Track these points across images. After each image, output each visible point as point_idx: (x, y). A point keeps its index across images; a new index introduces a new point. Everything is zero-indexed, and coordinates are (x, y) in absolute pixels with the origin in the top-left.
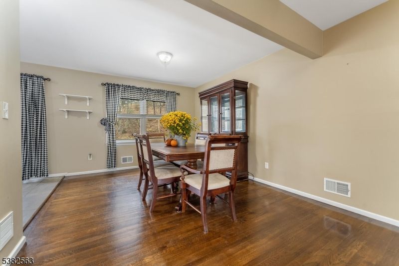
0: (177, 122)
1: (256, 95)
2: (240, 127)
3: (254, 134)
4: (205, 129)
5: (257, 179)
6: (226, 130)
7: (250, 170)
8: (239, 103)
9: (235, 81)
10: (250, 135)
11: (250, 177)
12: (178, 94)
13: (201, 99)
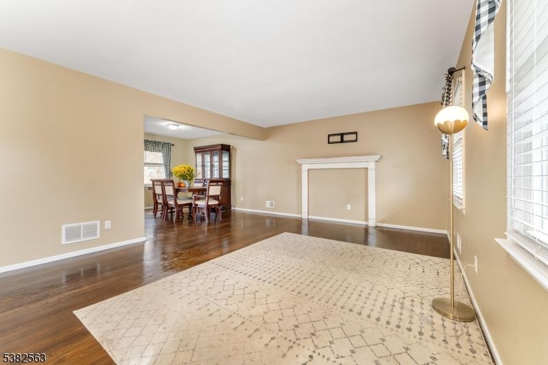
0: (186, 172)
1: (235, 154)
2: (226, 175)
3: (235, 180)
4: (200, 177)
5: (236, 209)
6: (216, 177)
7: (232, 203)
8: (225, 158)
9: (222, 145)
10: (232, 180)
11: (232, 208)
12: (173, 145)
13: (196, 152)
